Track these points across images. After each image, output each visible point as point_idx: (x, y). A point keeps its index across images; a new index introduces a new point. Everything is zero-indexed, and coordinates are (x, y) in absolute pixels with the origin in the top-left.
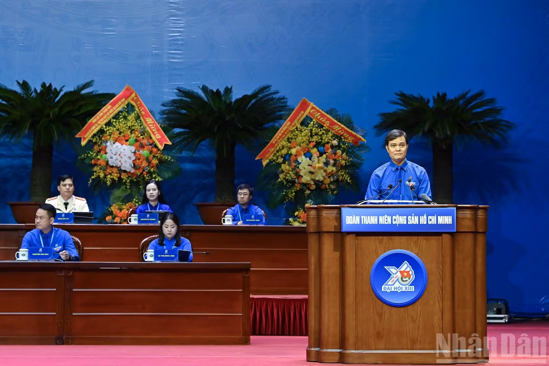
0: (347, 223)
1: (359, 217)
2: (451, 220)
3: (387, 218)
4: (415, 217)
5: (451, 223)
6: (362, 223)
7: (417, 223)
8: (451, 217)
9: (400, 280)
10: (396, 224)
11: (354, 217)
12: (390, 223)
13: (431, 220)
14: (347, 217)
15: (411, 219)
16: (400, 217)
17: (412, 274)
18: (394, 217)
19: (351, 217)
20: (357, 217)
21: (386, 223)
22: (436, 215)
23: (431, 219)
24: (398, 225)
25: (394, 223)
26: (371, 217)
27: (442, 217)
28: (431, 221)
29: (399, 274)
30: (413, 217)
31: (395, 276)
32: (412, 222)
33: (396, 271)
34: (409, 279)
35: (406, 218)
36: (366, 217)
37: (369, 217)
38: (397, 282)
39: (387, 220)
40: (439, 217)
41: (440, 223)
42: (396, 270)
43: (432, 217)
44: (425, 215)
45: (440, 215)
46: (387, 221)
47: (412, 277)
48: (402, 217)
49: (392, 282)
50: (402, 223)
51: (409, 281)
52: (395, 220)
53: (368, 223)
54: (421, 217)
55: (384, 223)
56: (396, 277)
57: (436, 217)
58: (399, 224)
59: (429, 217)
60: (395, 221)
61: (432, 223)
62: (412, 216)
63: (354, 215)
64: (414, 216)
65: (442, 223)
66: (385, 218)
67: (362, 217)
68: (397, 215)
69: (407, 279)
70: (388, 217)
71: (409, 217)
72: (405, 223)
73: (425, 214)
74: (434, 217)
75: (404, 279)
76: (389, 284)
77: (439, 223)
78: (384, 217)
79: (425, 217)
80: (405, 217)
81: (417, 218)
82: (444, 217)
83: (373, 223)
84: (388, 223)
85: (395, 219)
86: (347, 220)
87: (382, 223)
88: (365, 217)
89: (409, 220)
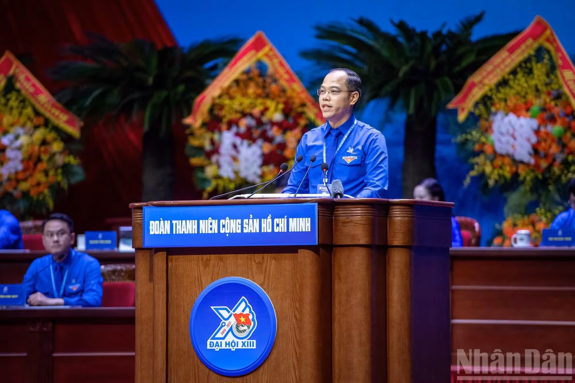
0: (151, 233)
1: (169, 221)
2: (309, 225)
3: (211, 224)
4: (255, 220)
5: (309, 230)
6: (174, 233)
7: (258, 231)
8: (309, 219)
9: (234, 330)
10: (225, 233)
11: (162, 222)
12: (216, 232)
13: (278, 225)
14: (151, 222)
15: (248, 224)
16: (232, 220)
17: (253, 320)
18: (222, 221)
19: (157, 222)
20: (166, 222)
21: (210, 232)
22: (286, 217)
23: (278, 223)
24: (227, 235)
25: (222, 231)
26: (188, 221)
27: (295, 219)
28: (278, 228)
29: (233, 320)
30: (251, 220)
31: (227, 322)
32: (250, 228)
33: (228, 315)
34: (249, 327)
35: (240, 223)
36: (180, 221)
37: (184, 222)
38: (230, 333)
39: (211, 226)
40: (291, 220)
41: (293, 231)
42: (229, 312)
43: (280, 219)
44: (269, 217)
45: (293, 217)
46: (211, 229)
47: (252, 323)
48: (235, 220)
49: (222, 333)
50: (234, 232)
51: (248, 331)
52: (224, 226)
53: (182, 233)
54: (263, 220)
55: (207, 232)
56: (228, 325)
57: (286, 219)
58: (229, 233)
59: (276, 220)
60: (224, 229)
61: (280, 231)
62: (249, 218)
63: (161, 219)
64: (253, 219)
65: (295, 231)
66: (209, 224)
67: (174, 222)
68: (227, 218)
69: (245, 328)
70: (214, 221)
71: (246, 221)
72: (239, 231)
73: (270, 215)
74: (283, 219)
75: (241, 328)
76: (217, 336)
77: (290, 231)
78: (207, 221)
79: (269, 220)
80: (239, 221)
81: (256, 222)
82: (298, 219)
83: (191, 232)
84: (213, 232)
85: (224, 224)
86: (151, 228)
87: (204, 232)
88: (178, 221)
89: (245, 225)
